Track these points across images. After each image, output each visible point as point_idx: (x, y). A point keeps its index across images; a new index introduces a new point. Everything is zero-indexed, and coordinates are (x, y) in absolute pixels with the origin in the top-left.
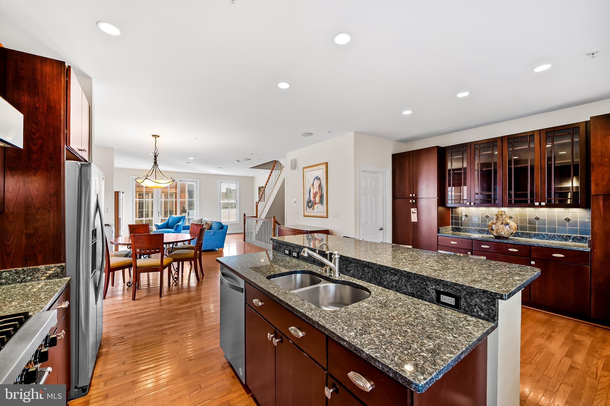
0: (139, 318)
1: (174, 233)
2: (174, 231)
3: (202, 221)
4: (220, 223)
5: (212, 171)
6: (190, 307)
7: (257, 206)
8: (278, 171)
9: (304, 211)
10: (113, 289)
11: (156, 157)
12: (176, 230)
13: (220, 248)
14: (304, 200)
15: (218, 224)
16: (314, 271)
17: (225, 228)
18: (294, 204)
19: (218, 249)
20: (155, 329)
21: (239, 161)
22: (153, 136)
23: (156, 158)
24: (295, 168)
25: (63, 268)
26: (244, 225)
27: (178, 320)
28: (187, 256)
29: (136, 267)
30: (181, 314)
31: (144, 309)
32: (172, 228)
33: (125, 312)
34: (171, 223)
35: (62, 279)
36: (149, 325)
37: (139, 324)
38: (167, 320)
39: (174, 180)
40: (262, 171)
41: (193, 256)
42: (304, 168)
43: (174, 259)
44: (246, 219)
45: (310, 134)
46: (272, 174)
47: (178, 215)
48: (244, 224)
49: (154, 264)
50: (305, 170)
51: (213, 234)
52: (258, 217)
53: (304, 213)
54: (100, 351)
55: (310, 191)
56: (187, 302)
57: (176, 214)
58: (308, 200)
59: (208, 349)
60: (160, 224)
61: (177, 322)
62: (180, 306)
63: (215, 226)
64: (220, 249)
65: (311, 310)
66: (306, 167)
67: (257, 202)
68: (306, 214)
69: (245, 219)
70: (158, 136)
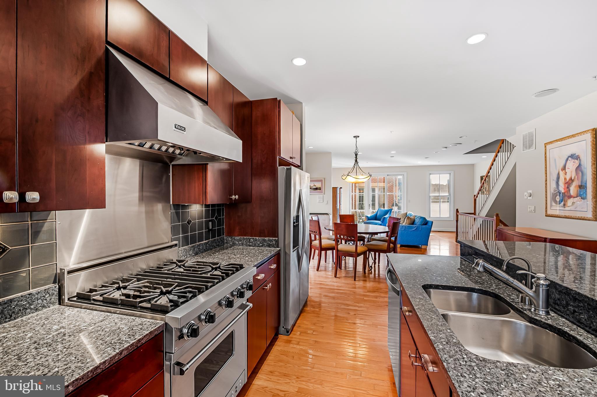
0: (334, 293)
1: (381, 225)
2: (381, 223)
3: (406, 214)
4: (424, 218)
5: (419, 162)
6: (376, 297)
7: (475, 200)
8: (506, 153)
9: (546, 208)
10: (326, 265)
11: (356, 155)
12: (382, 222)
13: (424, 245)
14: (546, 192)
15: (421, 220)
16: (502, 296)
17: (430, 224)
18: (529, 198)
19: (421, 246)
20: (343, 306)
21: (446, 148)
22: (354, 137)
23: (357, 157)
24: (530, 147)
25: (277, 242)
26: (457, 223)
27: (362, 305)
28: (380, 248)
29: (338, 251)
30: (366, 301)
31: (340, 287)
32: (380, 220)
33: (327, 285)
34: (379, 215)
35: (275, 249)
36: (340, 301)
37: (334, 298)
38: (353, 302)
39: (371, 175)
40: (484, 156)
41: (386, 249)
42: (546, 144)
43: (368, 249)
44: (459, 216)
45: (553, 90)
46: (497, 159)
47: (386, 208)
48: (457, 221)
49: (351, 250)
50: (548, 147)
51: (416, 229)
52: (477, 213)
53: (546, 211)
54: (305, 309)
55: (558, 178)
56: (375, 292)
57: (384, 208)
58: (555, 191)
59: (379, 343)
60: (369, 216)
61: (361, 307)
62: (368, 294)
63: (417, 221)
64: (423, 247)
65: (447, 343)
66: (551, 142)
67: (475, 195)
68: (550, 212)
69: (457, 216)
70: (358, 137)
